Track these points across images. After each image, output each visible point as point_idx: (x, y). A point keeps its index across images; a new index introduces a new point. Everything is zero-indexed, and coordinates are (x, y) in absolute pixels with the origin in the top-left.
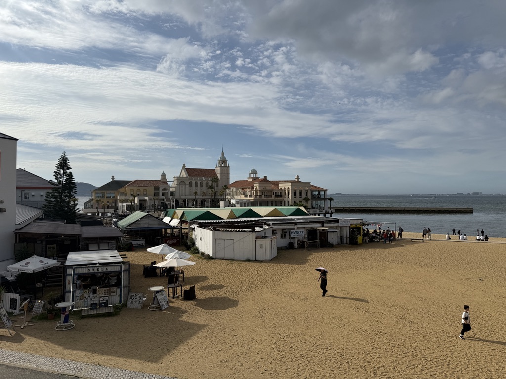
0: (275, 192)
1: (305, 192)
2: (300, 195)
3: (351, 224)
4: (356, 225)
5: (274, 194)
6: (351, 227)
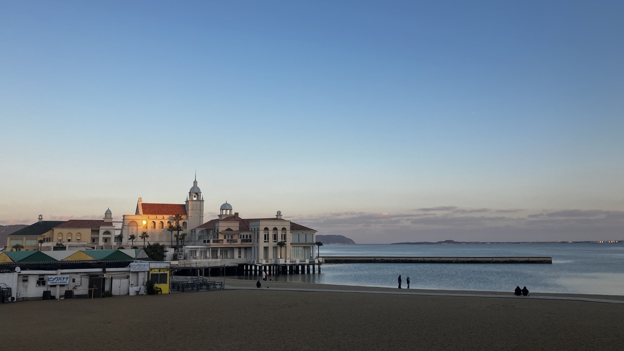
0: (242, 234)
1: (282, 235)
2: (275, 239)
3: (151, 269)
4: (160, 270)
5: (241, 238)
6: (151, 273)
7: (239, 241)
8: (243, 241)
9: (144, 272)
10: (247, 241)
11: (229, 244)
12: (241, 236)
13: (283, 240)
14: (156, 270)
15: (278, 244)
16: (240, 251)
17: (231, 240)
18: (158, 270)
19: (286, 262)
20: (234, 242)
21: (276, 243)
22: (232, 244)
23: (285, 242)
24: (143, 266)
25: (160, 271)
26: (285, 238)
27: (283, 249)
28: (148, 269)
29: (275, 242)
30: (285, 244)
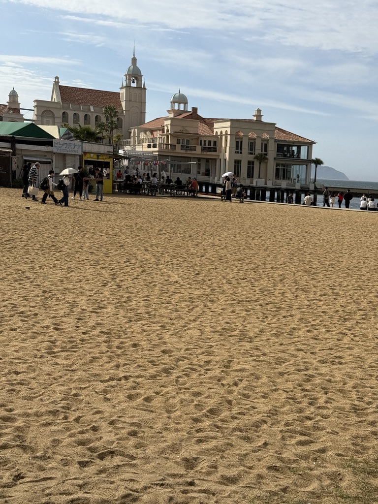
0: (203, 139)
1: (262, 144)
2: (251, 149)
3: (85, 153)
4: (98, 155)
5: (201, 145)
6: (85, 159)
7: (199, 148)
8: (204, 149)
9: (75, 155)
10: (210, 150)
11: (183, 151)
12: (201, 141)
13: (263, 153)
14: (92, 155)
15: (255, 158)
16: (200, 164)
17: (187, 147)
18: (95, 156)
19: (266, 184)
20: (191, 150)
21: (253, 156)
22: (189, 152)
23: (266, 155)
24: (73, 147)
25: (98, 158)
26: (266, 150)
27: (263, 165)
28: (80, 153)
29: (251, 154)
30: (267, 159)
